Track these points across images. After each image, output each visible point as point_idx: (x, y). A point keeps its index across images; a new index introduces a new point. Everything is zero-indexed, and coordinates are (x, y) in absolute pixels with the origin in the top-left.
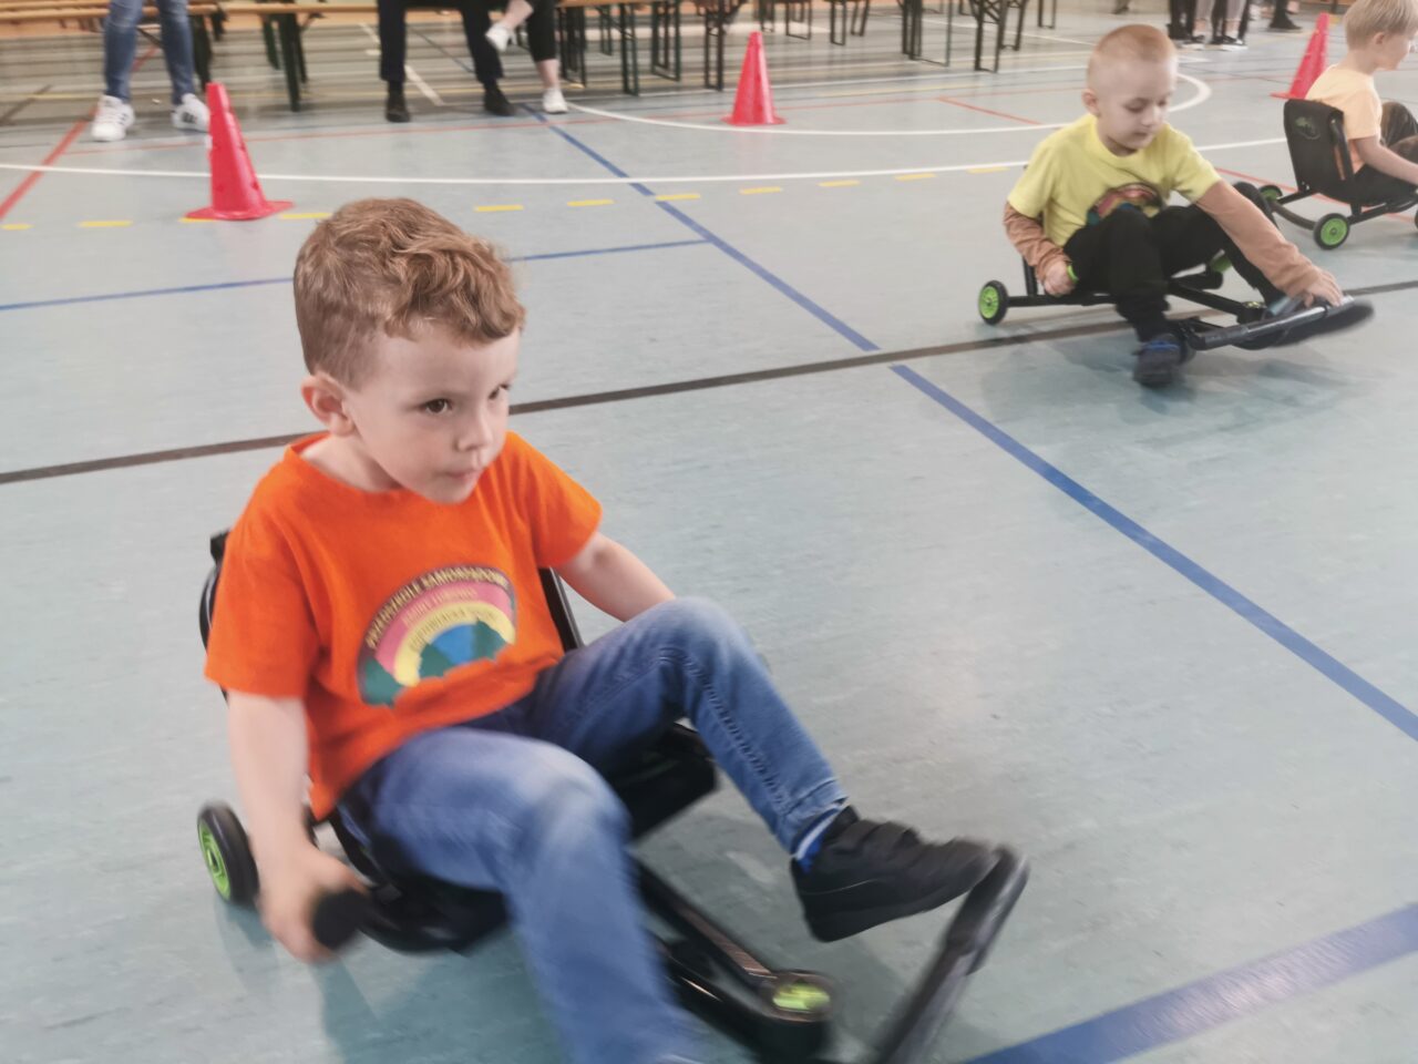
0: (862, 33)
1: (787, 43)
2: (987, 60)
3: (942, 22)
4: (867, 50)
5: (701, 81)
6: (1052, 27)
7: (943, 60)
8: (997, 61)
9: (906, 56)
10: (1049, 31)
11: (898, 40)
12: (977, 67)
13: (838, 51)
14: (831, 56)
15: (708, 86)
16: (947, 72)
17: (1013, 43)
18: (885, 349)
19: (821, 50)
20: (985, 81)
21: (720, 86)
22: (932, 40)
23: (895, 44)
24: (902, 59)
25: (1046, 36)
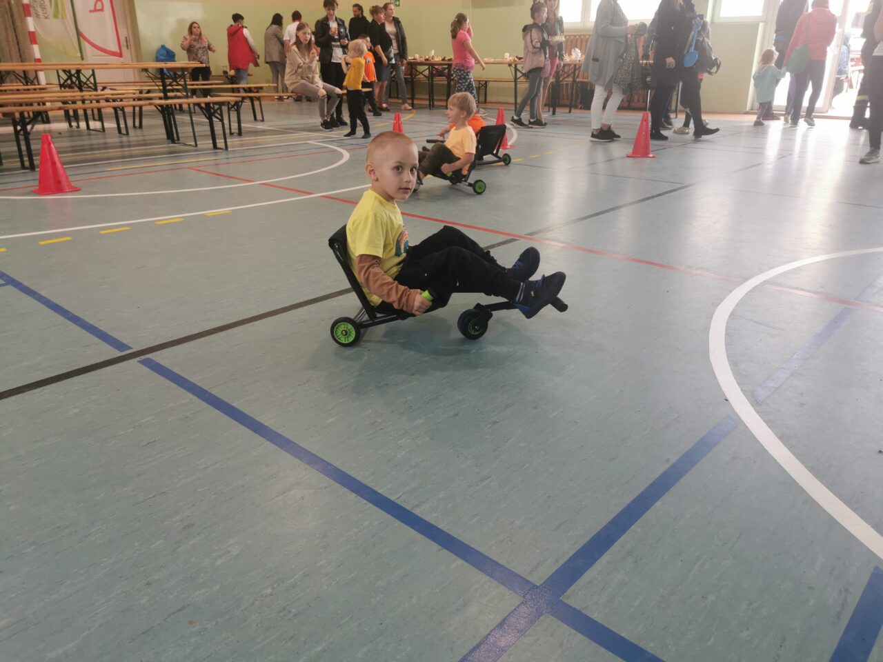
0: (141, 126)
1: (90, 135)
2: (220, 142)
3: (187, 118)
4: (147, 138)
5: (19, 165)
6: (263, 120)
7: (193, 143)
8: (226, 142)
9: (170, 141)
10: (262, 123)
11: (164, 131)
12: (215, 146)
13: (125, 139)
14: (121, 142)
15: (23, 167)
16: (197, 151)
17: (237, 131)
18: (136, 348)
19: (114, 139)
20: (222, 156)
21: (32, 167)
22: (184, 130)
23: (162, 133)
24: (169, 144)
25: (260, 126)
